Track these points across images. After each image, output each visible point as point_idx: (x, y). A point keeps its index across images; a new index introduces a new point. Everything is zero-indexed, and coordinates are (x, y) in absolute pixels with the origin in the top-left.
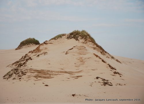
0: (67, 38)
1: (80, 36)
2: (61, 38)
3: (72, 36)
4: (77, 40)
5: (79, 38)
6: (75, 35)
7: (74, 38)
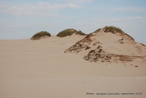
0: (105, 31)
1: (115, 30)
2: (99, 31)
3: (108, 30)
4: (114, 33)
5: (115, 32)
6: (111, 30)
7: (111, 32)
